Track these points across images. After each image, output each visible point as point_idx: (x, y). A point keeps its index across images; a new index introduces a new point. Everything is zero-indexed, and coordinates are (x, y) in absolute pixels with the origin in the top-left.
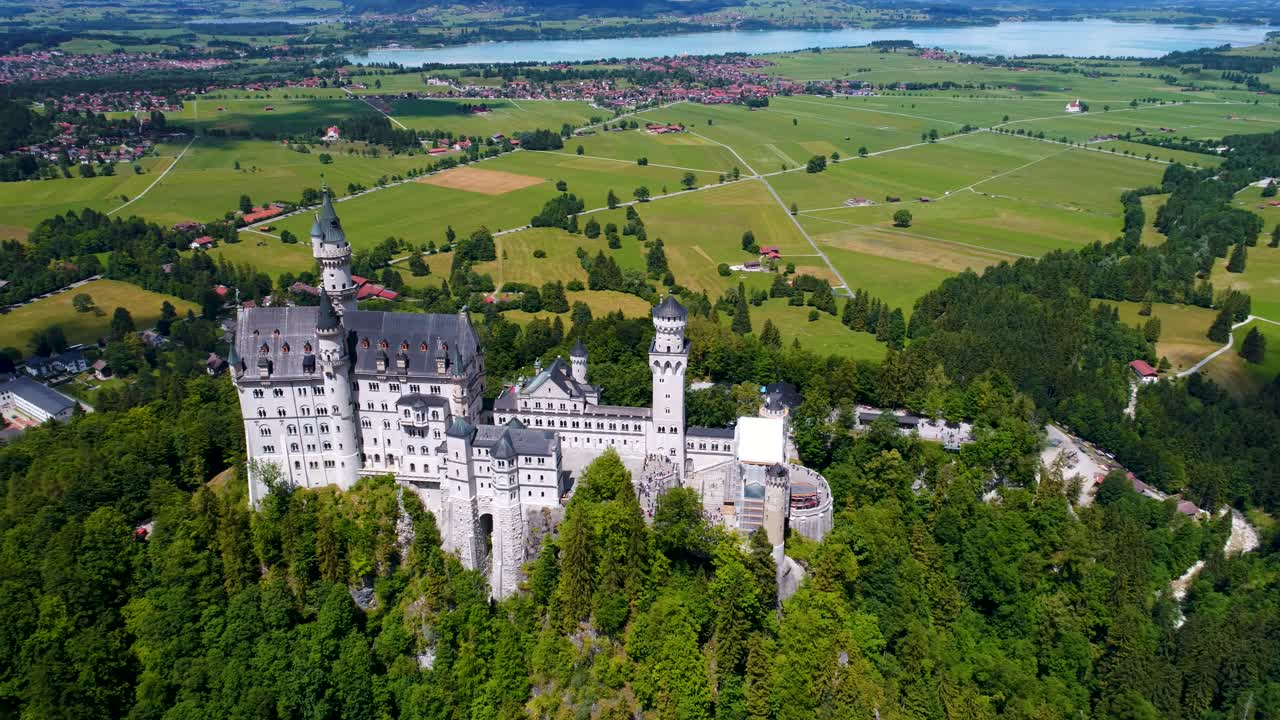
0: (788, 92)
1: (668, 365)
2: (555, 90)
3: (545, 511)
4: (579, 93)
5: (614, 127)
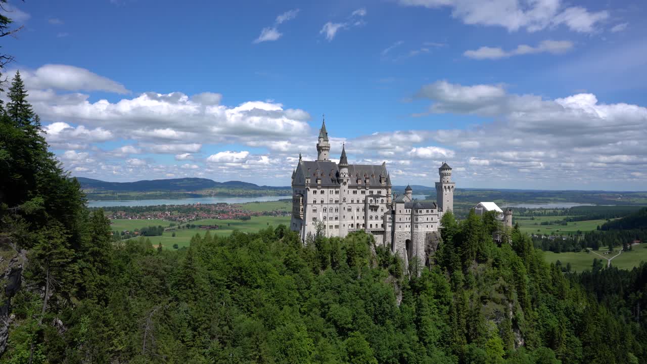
0: (256, 215)
1: (449, 187)
2: (143, 215)
3: (433, 232)
4: (155, 216)
5: (183, 227)
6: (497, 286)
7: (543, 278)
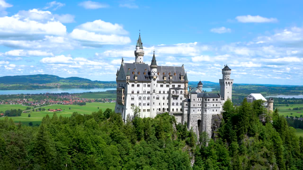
0: (90, 101)
1: (229, 83)
3: (217, 115)
4: (16, 102)
5: (37, 110)
6: (262, 153)
7: (294, 148)
